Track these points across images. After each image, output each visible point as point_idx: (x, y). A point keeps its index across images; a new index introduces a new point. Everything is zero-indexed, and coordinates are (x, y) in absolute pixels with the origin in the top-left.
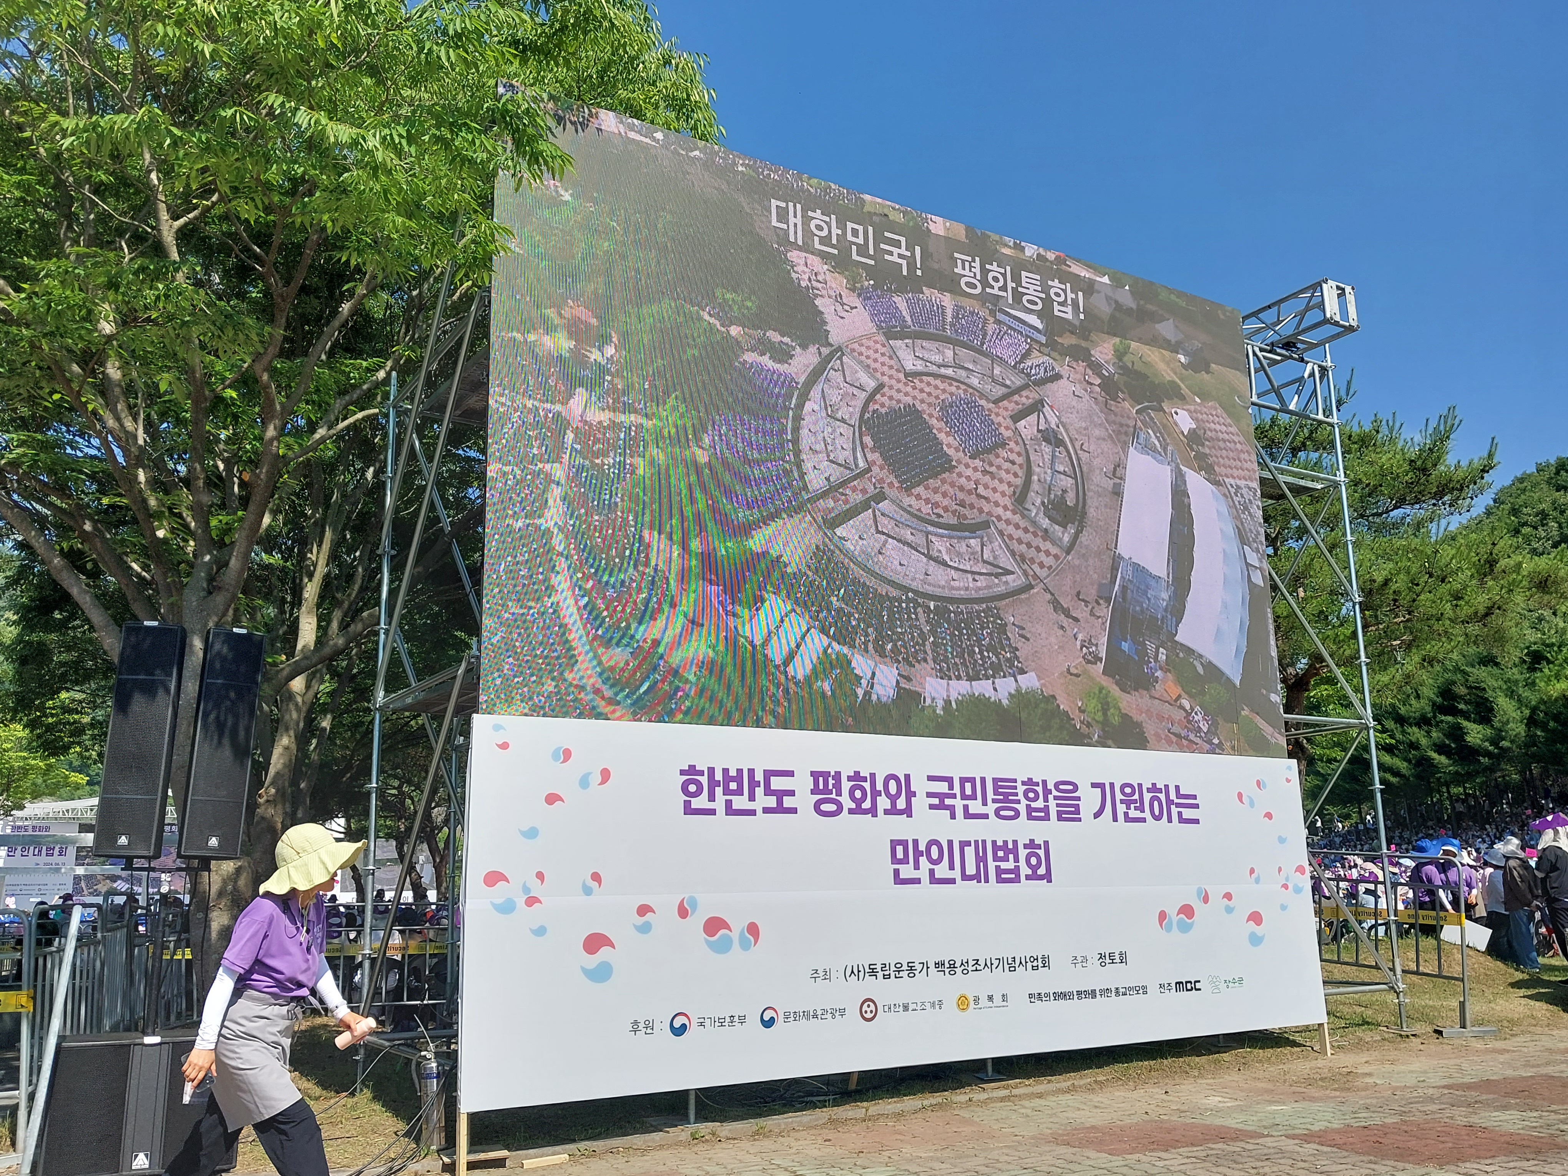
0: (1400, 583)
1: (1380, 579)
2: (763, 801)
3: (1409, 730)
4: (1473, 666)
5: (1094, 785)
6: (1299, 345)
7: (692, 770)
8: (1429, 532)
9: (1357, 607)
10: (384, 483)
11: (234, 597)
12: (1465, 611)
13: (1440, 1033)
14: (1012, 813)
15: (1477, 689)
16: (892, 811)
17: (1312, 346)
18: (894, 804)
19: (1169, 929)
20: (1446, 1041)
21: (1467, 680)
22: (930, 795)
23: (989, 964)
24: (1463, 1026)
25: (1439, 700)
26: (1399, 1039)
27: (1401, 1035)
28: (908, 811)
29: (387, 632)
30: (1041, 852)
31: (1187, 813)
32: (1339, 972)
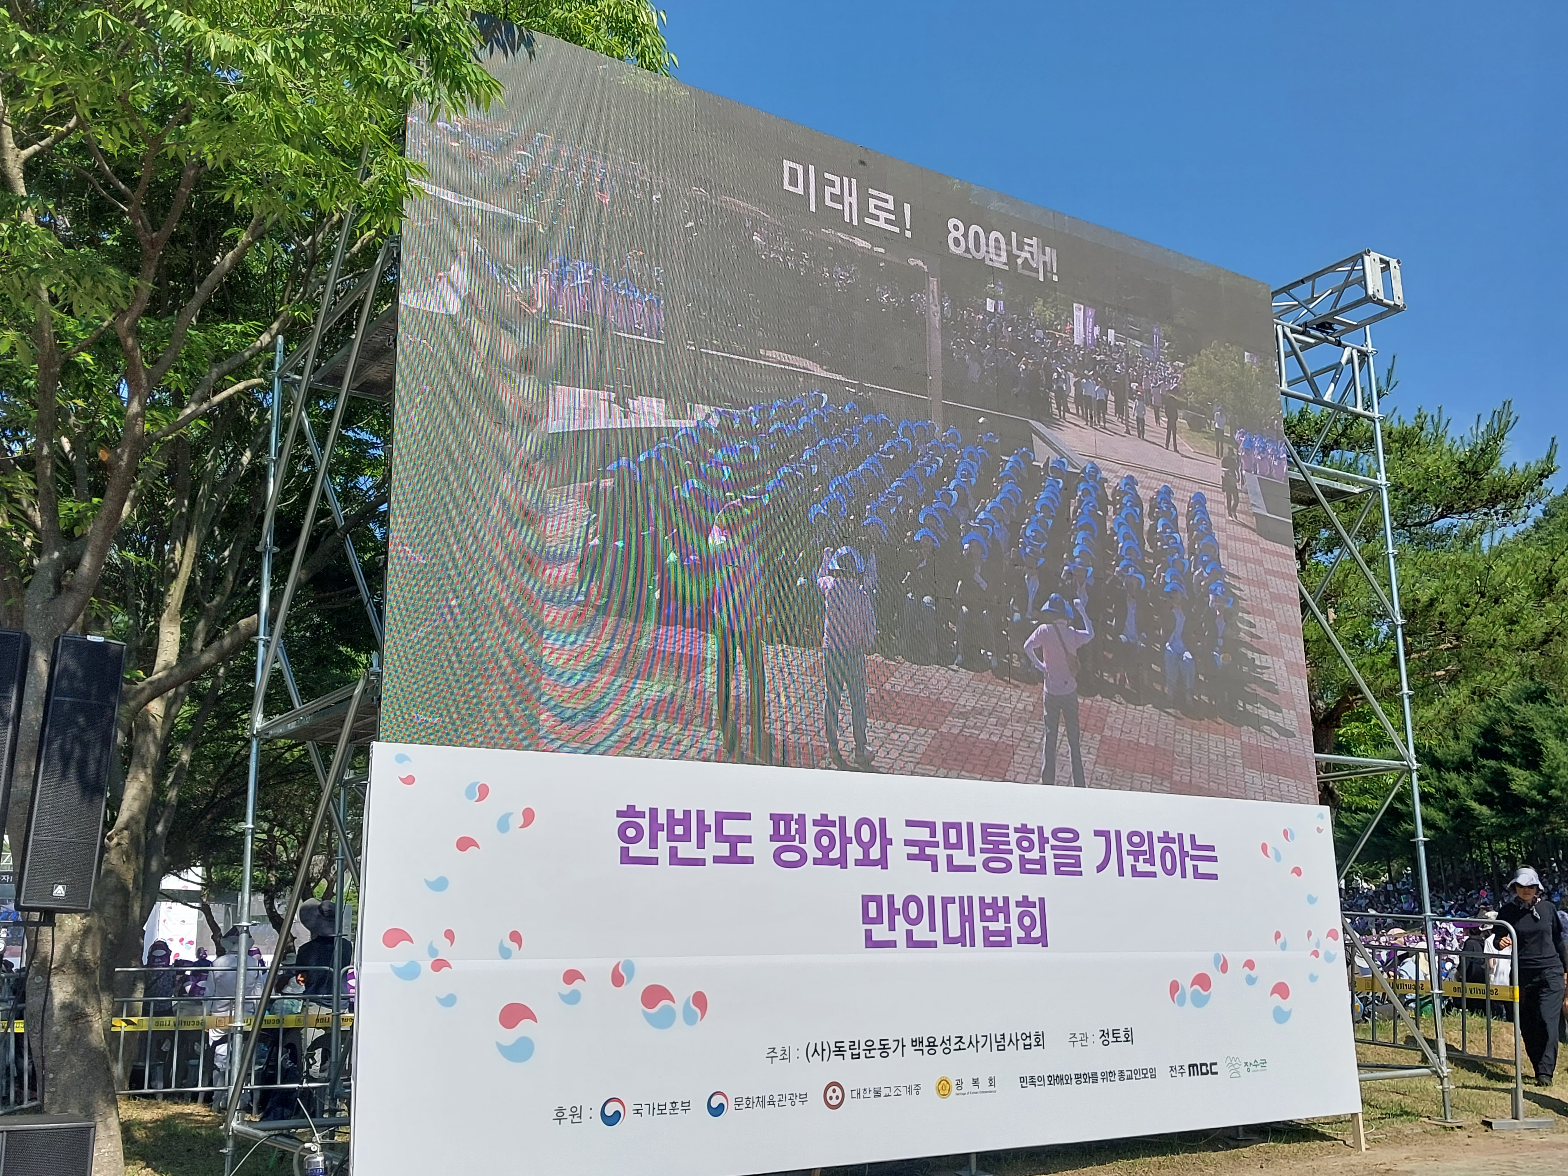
0: (1448, 603)
1: (1424, 597)
2: (715, 848)
3: (1447, 776)
4: (1520, 703)
5: (1098, 833)
6: (1335, 326)
7: (631, 811)
8: (1480, 545)
9: (1399, 631)
10: (266, 468)
11: (86, 601)
12: (1520, 637)
13: (1489, 1124)
14: (1002, 865)
15: (1523, 729)
16: (865, 862)
17: (1350, 328)
18: (866, 853)
19: (1182, 1003)
20: (1495, 1134)
21: (1513, 719)
22: (908, 843)
23: (974, 1043)
24: (1516, 1117)
25: (1481, 741)
26: (1443, 1131)
27: (1445, 1127)
28: (883, 862)
29: (267, 645)
30: (1036, 912)
31: (1204, 867)
32: (1373, 1054)
